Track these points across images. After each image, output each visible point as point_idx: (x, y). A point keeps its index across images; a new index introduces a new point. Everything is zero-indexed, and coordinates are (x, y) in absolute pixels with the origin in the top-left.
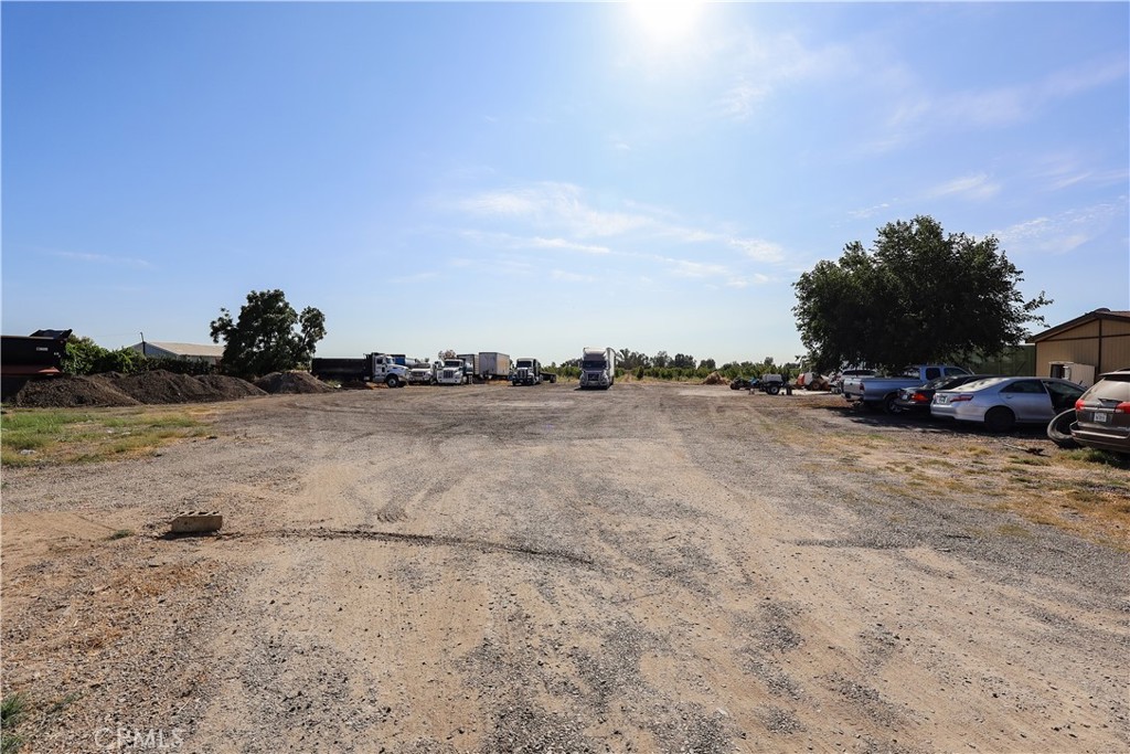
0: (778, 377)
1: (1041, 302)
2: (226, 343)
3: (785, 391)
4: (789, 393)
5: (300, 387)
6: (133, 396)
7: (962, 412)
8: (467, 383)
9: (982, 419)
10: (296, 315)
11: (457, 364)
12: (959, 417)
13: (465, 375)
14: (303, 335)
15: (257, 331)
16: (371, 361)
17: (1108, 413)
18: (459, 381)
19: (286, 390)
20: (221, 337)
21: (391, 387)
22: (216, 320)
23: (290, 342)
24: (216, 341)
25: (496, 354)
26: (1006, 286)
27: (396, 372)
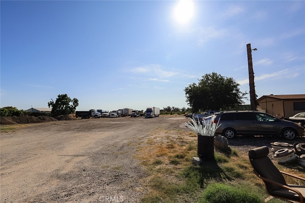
6: (16, 122)
10: (71, 100)
11: (115, 112)
13: (118, 115)
15: (61, 104)
16: (91, 111)
20: (51, 106)
21: (95, 118)
22: (49, 102)
23: (69, 107)
24: (49, 107)
25: (128, 109)
27: (97, 114)
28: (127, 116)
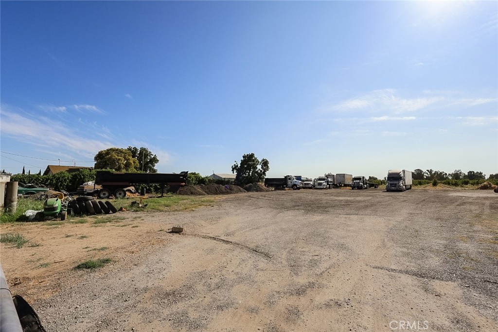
5: (259, 190)
6: (205, 192)
8: (329, 188)
10: (259, 162)
11: (324, 179)
13: (328, 184)
14: (261, 169)
15: (246, 169)
16: (287, 178)
18: (325, 187)
20: (235, 171)
21: (294, 189)
22: (233, 165)
23: (257, 172)
24: (233, 173)
25: (344, 174)
27: (296, 183)
28: (341, 186)
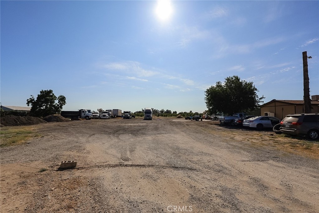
0: (198, 116)
1: (263, 98)
2: (32, 106)
3: (200, 120)
4: (202, 120)
5: (58, 120)
6: (2, 123)
7: (251, 125)
8: (110, 118)
9: (256, 127)
10: (56, 98)
11: (107, 113)
12: (250, 126)
13: (109, 116)
14: (58, 104)
15: (43, 102)
16: (81, 112)
17: (289, 125)
18: (107, 118)
19: (53, 121)
21: (87, 119)
22: (29, 99)
23: (54, 106)
24: (28, 105)
25: (118, 110)
26: (254, 93)
27: (88, 115)
